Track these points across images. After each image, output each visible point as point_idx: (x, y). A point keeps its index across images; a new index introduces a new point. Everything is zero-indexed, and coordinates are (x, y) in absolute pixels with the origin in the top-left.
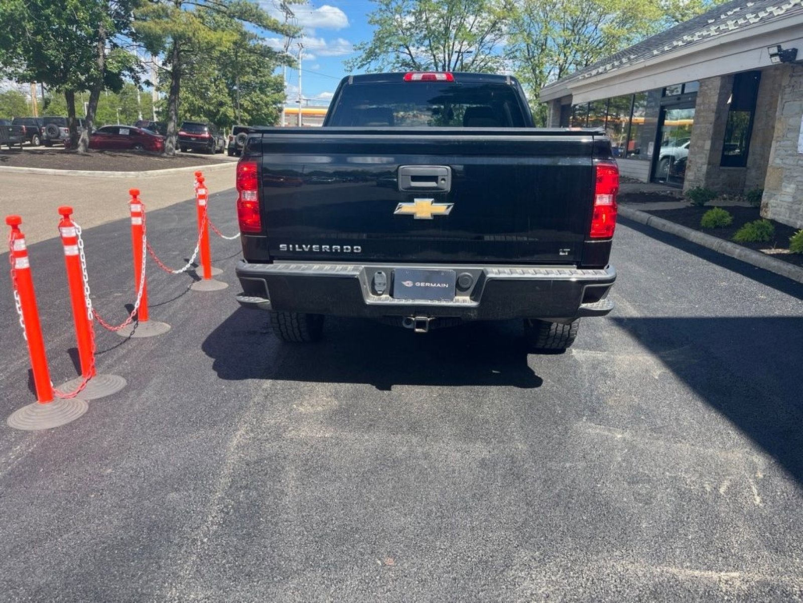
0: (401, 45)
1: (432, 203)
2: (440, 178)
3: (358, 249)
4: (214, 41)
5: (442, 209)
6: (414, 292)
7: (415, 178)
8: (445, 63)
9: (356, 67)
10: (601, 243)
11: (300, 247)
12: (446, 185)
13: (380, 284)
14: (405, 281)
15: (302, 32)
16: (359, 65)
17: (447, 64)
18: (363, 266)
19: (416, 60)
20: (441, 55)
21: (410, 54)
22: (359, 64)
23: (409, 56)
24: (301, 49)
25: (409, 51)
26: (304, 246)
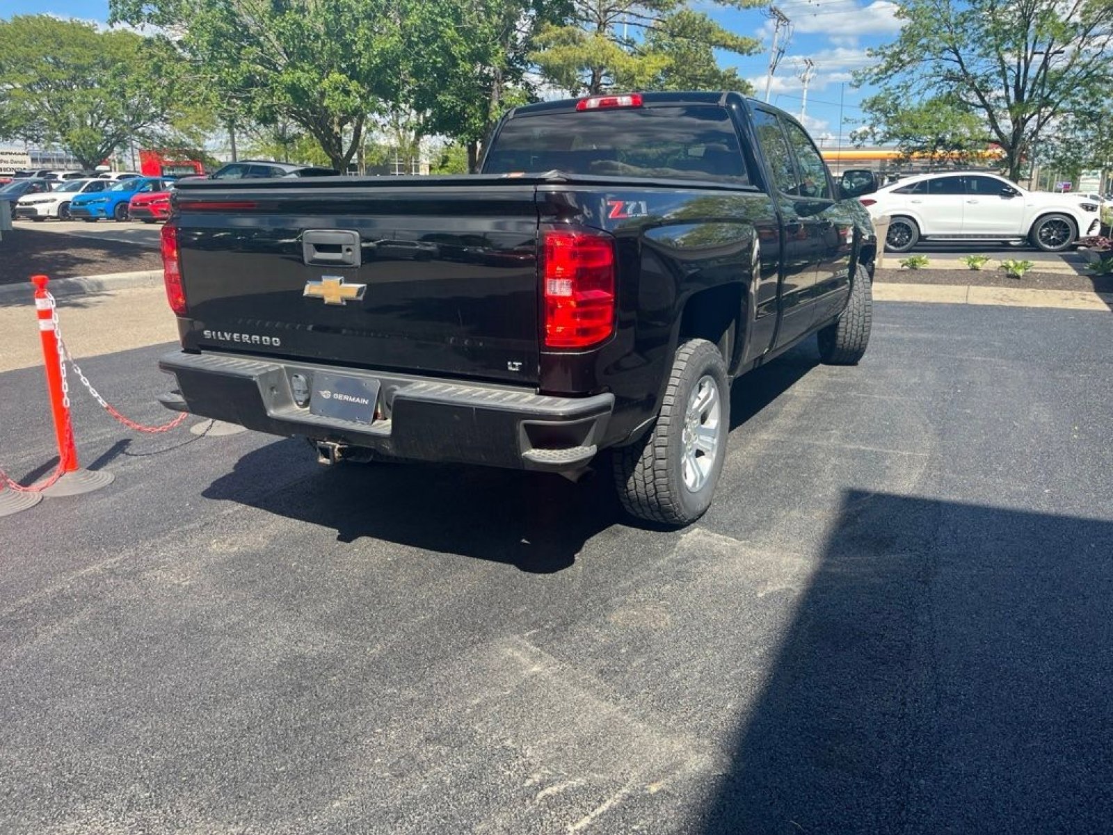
0: (945, 49)
1: (341, 282)
2: (344, 248)
3: (276, 341)
4: (634, 70)
5: (352, 290)
6: (332, 407)
7: (320, 248)
8: (1019, 72)
9: (869, 82)
10: (563, 355)
11: (223, 336)
12: (354, 257)
13: (299, 391)
14: (323, 390)
15: (760, 46)
16: (873, 79)
17: (1022, 73)
18: (282, 366)
19: (969, 70)
20: (1014, 61)
21: (960, 61)
22: (875, 77)
23: (958, 66)
24: (809, 67)
25: (959, 58)
26: (226, 334)
